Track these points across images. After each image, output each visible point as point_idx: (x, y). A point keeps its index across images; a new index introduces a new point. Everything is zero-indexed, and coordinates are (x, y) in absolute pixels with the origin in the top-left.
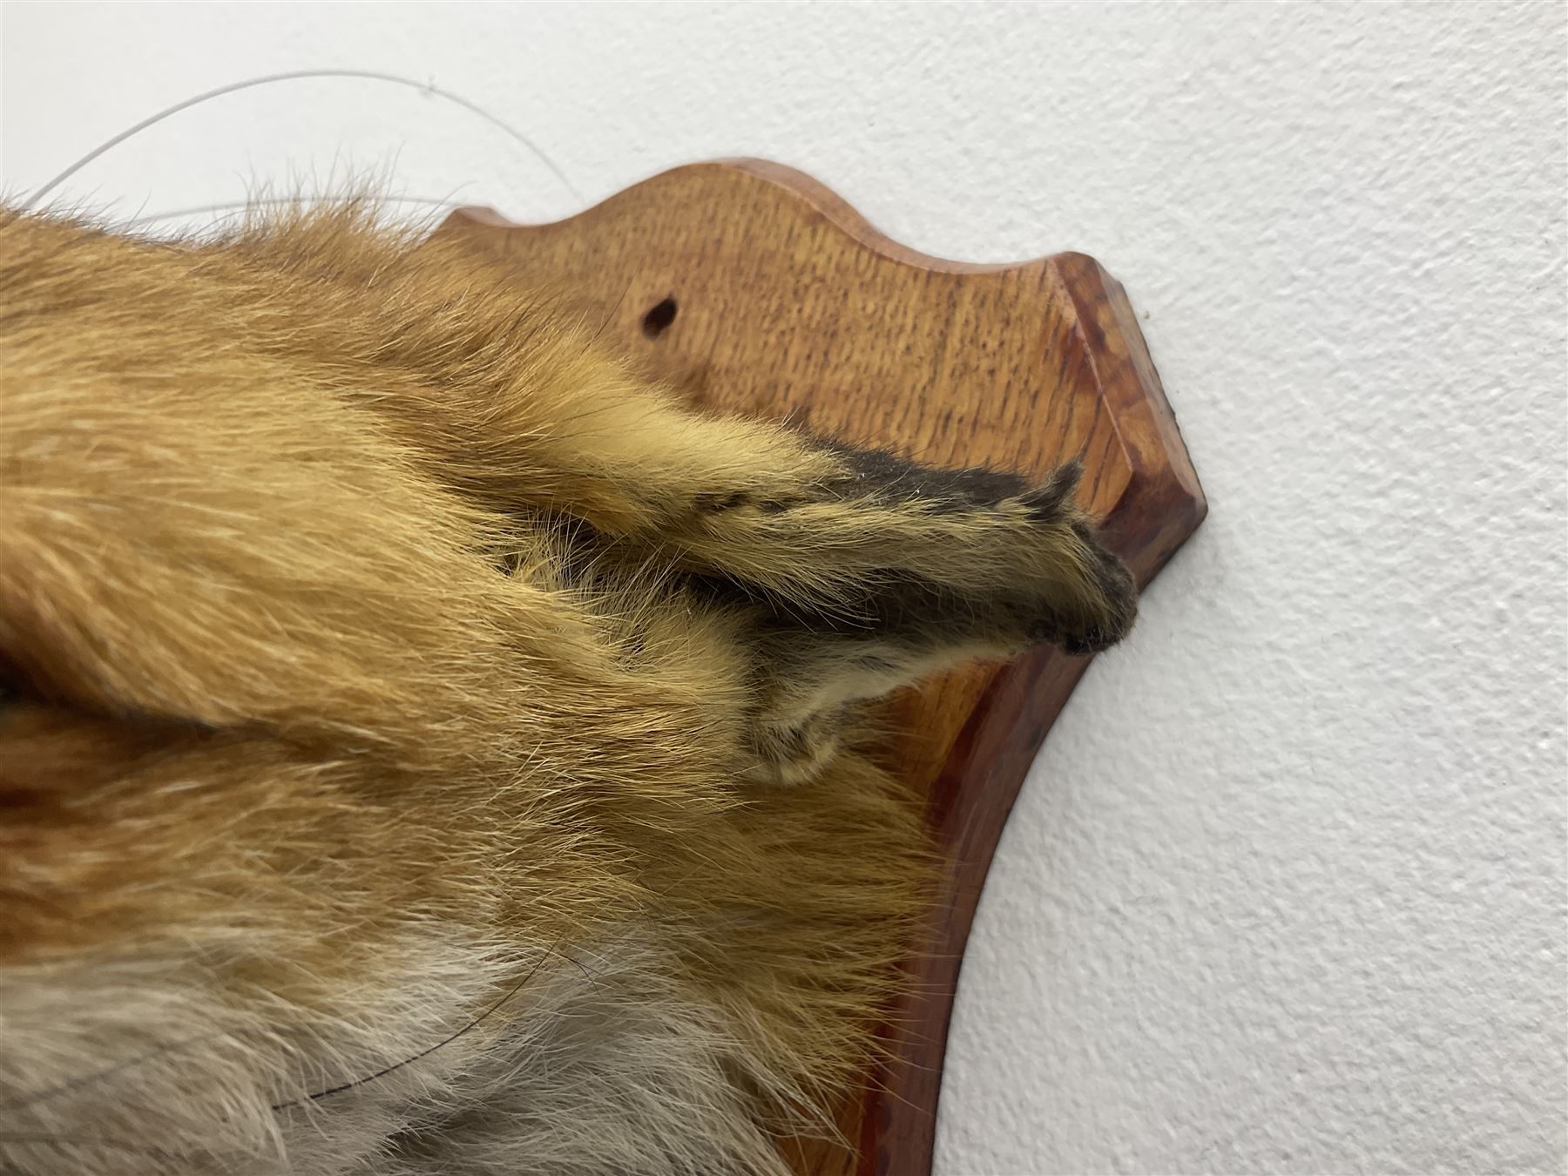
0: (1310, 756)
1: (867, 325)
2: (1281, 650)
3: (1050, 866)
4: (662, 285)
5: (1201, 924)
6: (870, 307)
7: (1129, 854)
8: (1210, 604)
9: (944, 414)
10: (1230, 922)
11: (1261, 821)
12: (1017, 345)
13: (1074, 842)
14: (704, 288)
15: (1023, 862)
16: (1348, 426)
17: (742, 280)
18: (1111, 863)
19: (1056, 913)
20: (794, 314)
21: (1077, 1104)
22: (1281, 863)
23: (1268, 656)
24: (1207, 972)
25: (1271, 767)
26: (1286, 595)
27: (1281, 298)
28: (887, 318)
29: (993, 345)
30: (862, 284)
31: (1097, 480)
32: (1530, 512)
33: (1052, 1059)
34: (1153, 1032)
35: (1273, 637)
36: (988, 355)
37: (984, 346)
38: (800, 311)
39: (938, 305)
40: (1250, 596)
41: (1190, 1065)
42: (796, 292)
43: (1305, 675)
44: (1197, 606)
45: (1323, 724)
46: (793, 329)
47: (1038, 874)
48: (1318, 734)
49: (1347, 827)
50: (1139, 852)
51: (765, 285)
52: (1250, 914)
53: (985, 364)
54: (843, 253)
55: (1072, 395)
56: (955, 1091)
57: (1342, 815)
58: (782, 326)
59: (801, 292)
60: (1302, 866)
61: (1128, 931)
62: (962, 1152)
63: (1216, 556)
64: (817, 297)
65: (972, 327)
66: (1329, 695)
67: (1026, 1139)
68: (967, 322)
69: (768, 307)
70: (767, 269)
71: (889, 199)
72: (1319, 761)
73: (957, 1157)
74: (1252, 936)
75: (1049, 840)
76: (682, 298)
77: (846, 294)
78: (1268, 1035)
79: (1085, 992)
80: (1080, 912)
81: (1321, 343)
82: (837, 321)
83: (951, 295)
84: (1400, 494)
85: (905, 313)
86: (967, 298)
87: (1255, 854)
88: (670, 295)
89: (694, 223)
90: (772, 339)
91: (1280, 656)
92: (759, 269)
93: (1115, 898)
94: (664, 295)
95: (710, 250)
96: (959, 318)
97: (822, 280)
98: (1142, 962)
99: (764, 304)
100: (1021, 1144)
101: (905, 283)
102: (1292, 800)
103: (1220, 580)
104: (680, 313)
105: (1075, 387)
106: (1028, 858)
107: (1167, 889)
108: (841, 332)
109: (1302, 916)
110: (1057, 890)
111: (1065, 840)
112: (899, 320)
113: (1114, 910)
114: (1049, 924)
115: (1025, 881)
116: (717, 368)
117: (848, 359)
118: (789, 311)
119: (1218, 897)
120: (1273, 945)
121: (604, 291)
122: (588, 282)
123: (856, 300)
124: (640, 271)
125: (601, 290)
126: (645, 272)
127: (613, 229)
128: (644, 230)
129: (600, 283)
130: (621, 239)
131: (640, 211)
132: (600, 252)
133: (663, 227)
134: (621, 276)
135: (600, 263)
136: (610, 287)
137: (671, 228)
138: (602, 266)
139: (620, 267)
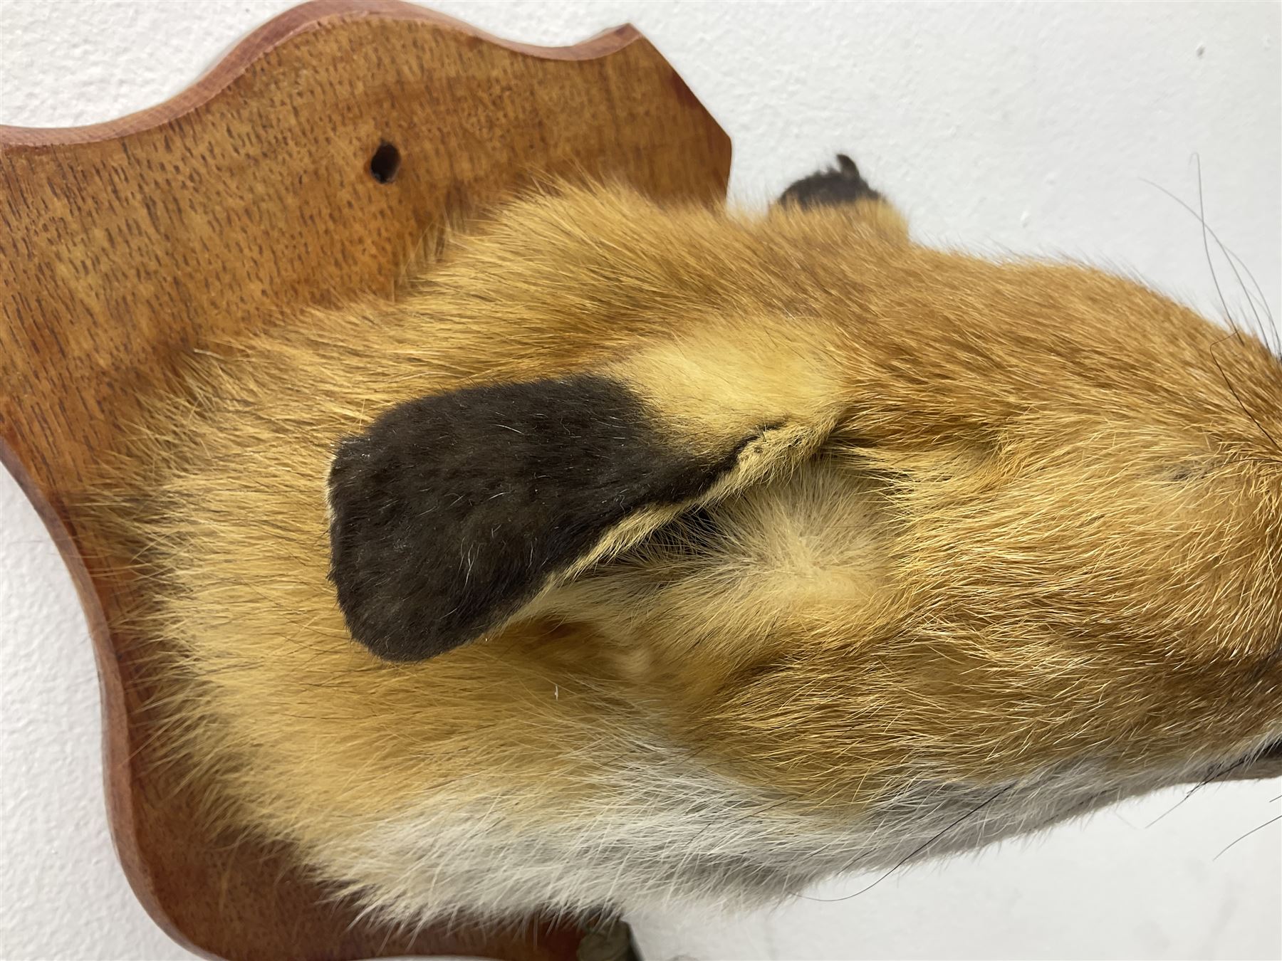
4: (368, 132)
6: (555, 96)
12: (651, 93)
14: (412, 125)
17: (442, 108)
20: (503, 120)
30: (540, 83)
38: (505, 116)
39: (596, 82)
42: (494, 103)
46: (508, 131)
51: (465, 106)
54: (512, 64)
58: (498, 132)
59: (498, 101)
64: (513, 102)
65: (623, 89)
68: (618, 88)
69: (479, 121)
70: (460, 93)
76: (397, 139)
77: (532, 93)
82: (537, 114)
83: (600, 73)
85: (579, 94)
88: (382, 140)
89: (362, 71)
90: (498, 145)
92: (453, 95)
94: (375, 140)
95: (395, 91)
96: (613, 87)
97: (509, 89)
99: (474, 120)
104: (402, 152)
108: (545, 121)
116: (466, 183)
118: (498, 119)
121: (307, 160)
122: (280, 158)
123: (543, 95)
124: (334, 129)
125: (301, 160)
126: (341, 129)
127: (272, 101)
128: (312, 92)
129: (295, 155)
130: (289, 107)
131: (293, 75)
132: (272, 126)
133: (331, 84)
134: (316, 141)
135: (280, 137)
136: (310, 154)
137: (340, 83)
138: (285, 138)
139: (308, 133)
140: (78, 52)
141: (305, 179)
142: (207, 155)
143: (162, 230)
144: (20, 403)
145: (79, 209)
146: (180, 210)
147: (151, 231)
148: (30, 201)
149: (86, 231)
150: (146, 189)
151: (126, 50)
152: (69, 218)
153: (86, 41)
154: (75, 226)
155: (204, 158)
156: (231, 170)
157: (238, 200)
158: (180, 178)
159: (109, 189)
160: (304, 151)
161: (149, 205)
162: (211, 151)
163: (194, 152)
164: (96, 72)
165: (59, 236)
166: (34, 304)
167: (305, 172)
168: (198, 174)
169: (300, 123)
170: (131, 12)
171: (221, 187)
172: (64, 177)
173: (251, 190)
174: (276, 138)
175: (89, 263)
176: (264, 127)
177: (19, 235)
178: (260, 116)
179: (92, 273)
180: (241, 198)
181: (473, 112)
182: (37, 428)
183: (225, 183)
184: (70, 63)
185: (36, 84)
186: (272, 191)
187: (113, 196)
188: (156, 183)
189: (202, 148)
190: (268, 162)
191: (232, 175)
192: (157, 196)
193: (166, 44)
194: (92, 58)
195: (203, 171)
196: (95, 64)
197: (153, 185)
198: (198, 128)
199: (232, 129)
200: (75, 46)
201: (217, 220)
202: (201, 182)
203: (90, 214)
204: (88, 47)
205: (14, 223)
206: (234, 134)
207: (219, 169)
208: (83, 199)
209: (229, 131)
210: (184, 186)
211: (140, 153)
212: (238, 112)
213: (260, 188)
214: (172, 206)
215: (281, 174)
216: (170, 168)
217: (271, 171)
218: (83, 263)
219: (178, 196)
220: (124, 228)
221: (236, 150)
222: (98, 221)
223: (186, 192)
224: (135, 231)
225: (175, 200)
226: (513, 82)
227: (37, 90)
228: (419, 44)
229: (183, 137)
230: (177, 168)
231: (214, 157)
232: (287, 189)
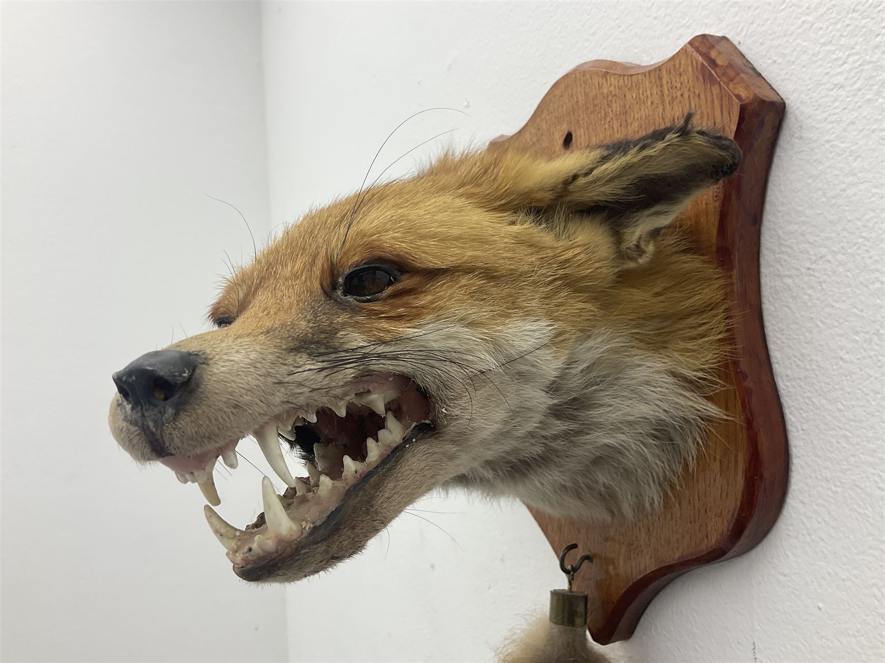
0: (855, 175)
1: (636, 102)
2: (831, 141)
3: (782, 265)
4: (564, 129)
5: (840, 257)
6: (634, 95)
7: (807, 246)
8: (801, 138)
9: (672, 119)
10: (849, 251)
11: (847, 208)
12: (686, 81)
13: (786, 252)
14: (578, 121)
15: (772, 269)
16: (824, 44)
17: (589, 111)
18: (802, 252)
19: (789, 281)
20: (611, 113)
21: (821, 346)
22: (859, 219)
23: (827, 146)
24: (849, 274)
25: (843, 186)
26: (826, 119)
27: (783, 10)
28: (641, 96)
29: (679, 85)
30: (629, 89)
31: (729, 113)
33: (807, 334)
34: (837, 305)
35: (827, 138)
36: (678, 90)
37: (676, 87)
38: (612, 110)
39: (656, 82)
40: (813, 127)
41: (855, 310)
42: (608, 105)
43: (843, 145)
44: (797, 141)
45: (855, 160)
46: (612, 119)
47: (778, 270)
48: (855, 165)
49: (878, 194)
50: (810, 243)
51: (597, 108)
52: (856, 244)
53: (679, 94)
54: (618, 82)
55: (711, 88)
56: (778, 363)
57: (874, 190)
58: (608, 119)
59: (610, 104)
60: (867, 217)
61: (816, 274)
62: (789, 384)
63: (796, 119)
64: (616, 102)
65: (669, 83)
66: (853, 148)
67: (808, 367)
68: (667, 82)
69: (601, 115)
70: (596, 102)
71: (636, 51)
72: (859, 175)
73: (787, 386)
74: (859, 252)
75: (777, 256)
76: (573, 130)
77: (625, 96)
78: (877, 285)
79: (809, 304)
80: (797, 276)
81: (803, 18)
82: (625, 107)
83: (659, 76)
84: (851, 59)
85: (646, 91)
86: (664, 73)
87: (849, 221)
88: (568, 130)
89: (567, 101)
90: (607, 126)
91: (831, 143)
92: (594, 104)
93: (808, 265)
94: (567, 132)
95: (575, 107)
96: (664, 82)
97: (615, 95)
98: (825, 282)
99: (599, 115)
100: (807, 370)
101: (642, 80)
102: (855, 195)
103: (801, 127)
104: (574, 135)
105: (710, 84)
106: (773, 266)
107: (824, 251)
108: (628, 110)
109: (873, 235)
110: (787, 273)
111: (783, 253)
112: (645, 95)
113: (809, 269)
114: (789, 286)
115: (775, 275)
117: (634, 118)
118: (609, 113)
119: (842, 244)
120: (867, 251)
122: (541, 142)
124: (555, 128)
126: (557, 127)
127: (541, 118)
128: (551, 113)
129: (544, 140)
130: (545, 121)
131: (547, 107)
132: (540, 129)
133: (557, 108)
134: (550, 134)
135: (541, 133)
137: (560, 107)
138: (543, 134)
139: (548, 131)
160: (546, 138)
167: (546, 147)
169: (547, 127)
176: (538, 130)
178: (538, 126)
190: (537, 144)
206: (531, 134)
209: (530, 132)
212: (534, 126)
217: (538, 148)
221: (531, 140)
226: (618, 92)
228: (585, 82)
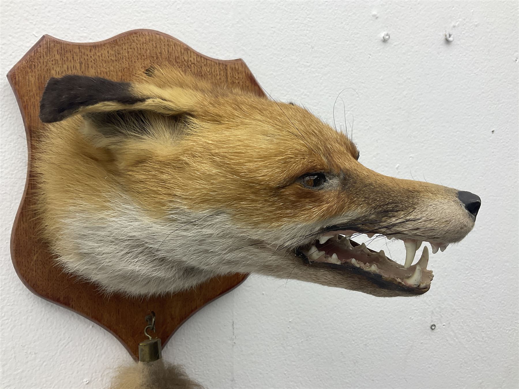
1: (209, 74)
6: (208, 70)
12: (241, 78)
14: (161, 65)
16: (278, 86)
20: (190, 71)
27: (264, 65)
28: (213, 72)
29: (237, 78)
30: (204, 65)
32: (303, 96)
39: (223, 70)
42: (188, 66)
51: (179, 64)
53: (237, 81)
54: (197, 58)
64: (194, 68)
65: (232, 74)
68: (230, 73)
70: (178, 61)
77: (201, 67)
81: (272, 72)
83: (225, 68)
84: (287, 96)
85: (217, 71)
86: (229, 68)
89: (150, 48)
95: (159, 55)
96: (229, 73)
97: (194, 64)
101: (214, 65)
112: (216, 73)
121: (127, 65)
122: (120, 62)
123: (204, 68)
124: (138, 59)
125: (126, 65)
126: (140, 60)
127: (122, 48)
128: (134, 49)
129: (124, 63)
130: (127, 51)
131: (130, 43)
132: (120, 54)
133: (140, 48)
134: (132, 61)
135: (122, 57)
136: (129, 64)
137: (143, 49)
138: (123, 58)
139: (130, 59)
140: (82, 29)
141: (125, 70)
142: (100, 56)
143: (82, 70)
144: (30, 100)
145: (62, 59)
146: (88, 67)
147: (79, 70)
148: (51, 53)
149: (62, 65)
150: (81, 59)
151: (94, 32)
152: (59, 60)
153: (85, 27)
154: (60, 62)
155: (99, 56)
156: (105, 61)
157: (105, 69)
158: (91, 59)
159: (72, 56)
160: (127, 62)
161: (81, 63)
162: (102, 55)
163: (97, 54)
164: (85, 34)
165: (55, 64)
166: (43, 78)
167: (126, 68)
168: (96, 60)
169: (128, 56)
170: (99, 24)
171: (101, 65)
172: (61, 50)
173: (109, 68)
174: (120, 57)
175: (60, 72)
176: (118, 54)
177: (45, 60)
178: (118, 51)
179: (60, 75)
180: (106, 69)
181: (181, 67)
182: (32, 107)
183: (103, 64)
184: (79, 31)
185: (69, 34)
186: (115, 70)
187: (72, 58)
188: (84, 59)
189: (99, 54)
190: (116, 62)
191: (105, 63)
192: (84, 62)
193: (105, 33)
194: (85, 31)
195: (98, 59)
196: (85, 33)
197: (83, 59)
198: (100, 49)
199: (109, 52)
200: (82, 28)
201: (97, 72)
202: (96, 62)
203: (65, 61)
204: (85, 29)
205: (45, 57)
206: (109, 53)
207: (102, 60)
208: (64, 57)
209: (108, 52)
210: (91, 61)
211: (83, 50)
212: (112, 48)
213: (112, 68)
214: (87, 65)
215: (119, 66)
216: (89, 56)
217: (116, 65)
218: (59, 72)
219: (89, 64)
220: (72, 67)
221: (108, 57)
222: (66, 63)
223: (91, 63)
224: (75, 68)
225: (88, 64)
226: (196, 63)
227: (68, 35)
228: (169, 45)
229: (96, 50)
230: (91, 57)
231: (102, 57)
232: (119, 70)
